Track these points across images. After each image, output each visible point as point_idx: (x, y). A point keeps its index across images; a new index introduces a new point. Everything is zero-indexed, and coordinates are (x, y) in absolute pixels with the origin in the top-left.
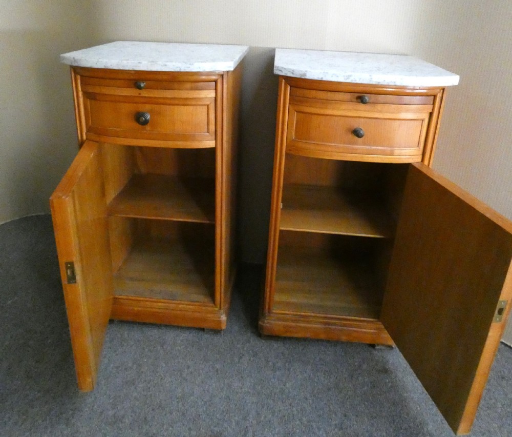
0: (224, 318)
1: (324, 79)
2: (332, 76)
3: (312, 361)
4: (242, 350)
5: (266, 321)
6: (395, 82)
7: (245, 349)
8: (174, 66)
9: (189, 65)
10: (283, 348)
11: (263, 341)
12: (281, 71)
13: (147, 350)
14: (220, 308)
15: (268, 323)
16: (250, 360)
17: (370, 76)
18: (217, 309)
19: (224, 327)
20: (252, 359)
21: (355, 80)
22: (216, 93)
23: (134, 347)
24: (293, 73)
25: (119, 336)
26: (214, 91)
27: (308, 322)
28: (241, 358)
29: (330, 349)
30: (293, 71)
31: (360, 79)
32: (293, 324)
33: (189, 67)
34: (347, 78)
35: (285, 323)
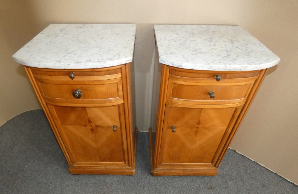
0: (134, 171)
1: (194, 69)
2: (200, 67)
3: (177, 186)
4: (144, 183)
5: (155, 171)
6: (241, 69)
7: (145, 182)
8: (92, 65)
9: (103, 64)
10: (163, 180)
11: (154, 177)
12: (164, 62)
13: (99, 188)
14: (132, 167)
15: (156, 172)
16: (148, 188)
17: (225, 66)
18: (130, 168)
19: (134, 174)
20: (149, 188)
21: (215, 69)
22: (122, 74)
23: (93, 187)
24: (173, 64)
25: (84, 181)
26: (121, 73)
27: (174, 170)
28: (144, 188)
29: (185, 178)
30: (173, 63)
31: (219, 68)
32: (168, 171)
33: (103, 65)
34: (210, 68)
35: (164, 171)
